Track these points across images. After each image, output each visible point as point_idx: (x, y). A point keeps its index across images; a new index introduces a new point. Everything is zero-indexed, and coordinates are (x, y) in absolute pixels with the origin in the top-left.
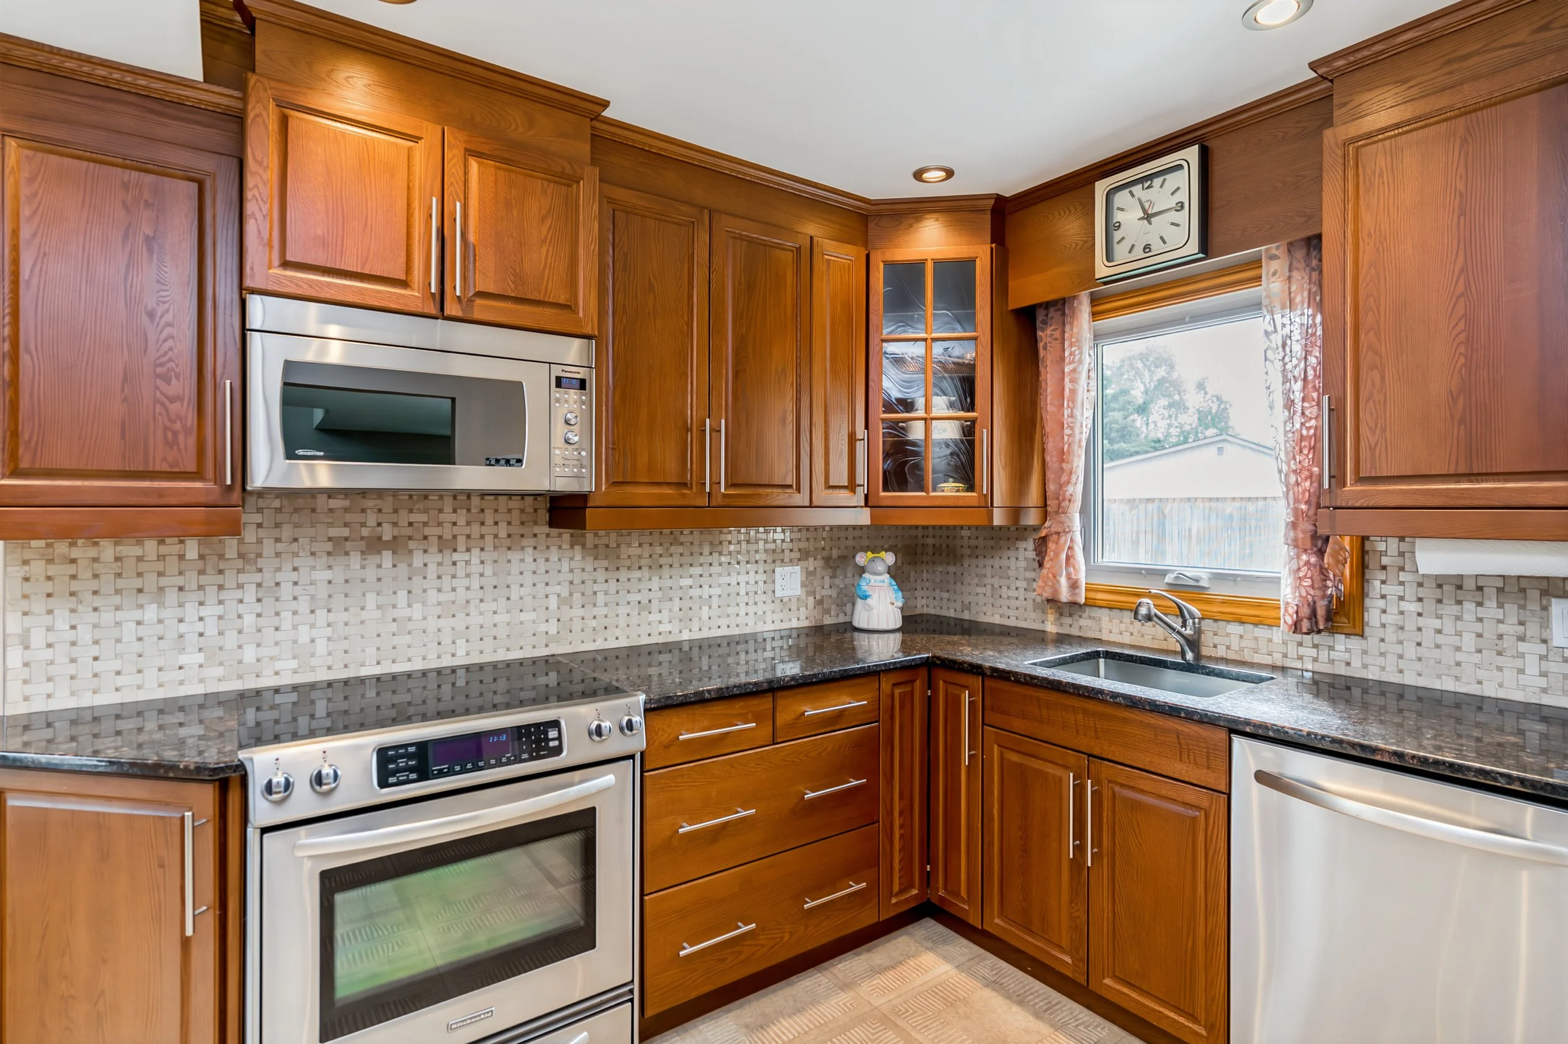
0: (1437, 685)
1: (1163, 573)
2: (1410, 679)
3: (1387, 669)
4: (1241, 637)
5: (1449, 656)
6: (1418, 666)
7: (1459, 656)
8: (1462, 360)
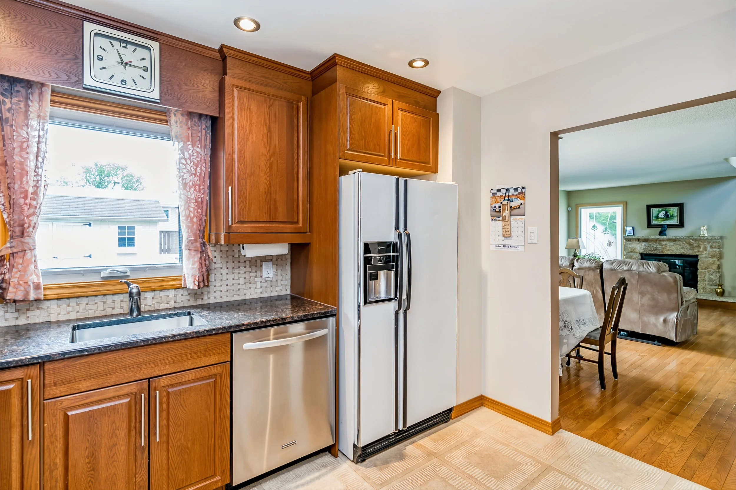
0: (233, 299)
1: (98, 271)
2: (225, 299)
3: (217, 297)
4: (153, 298)
5: (236, 287)
6: (227, 294)
7: (239, 287)
8: (268, 182)
